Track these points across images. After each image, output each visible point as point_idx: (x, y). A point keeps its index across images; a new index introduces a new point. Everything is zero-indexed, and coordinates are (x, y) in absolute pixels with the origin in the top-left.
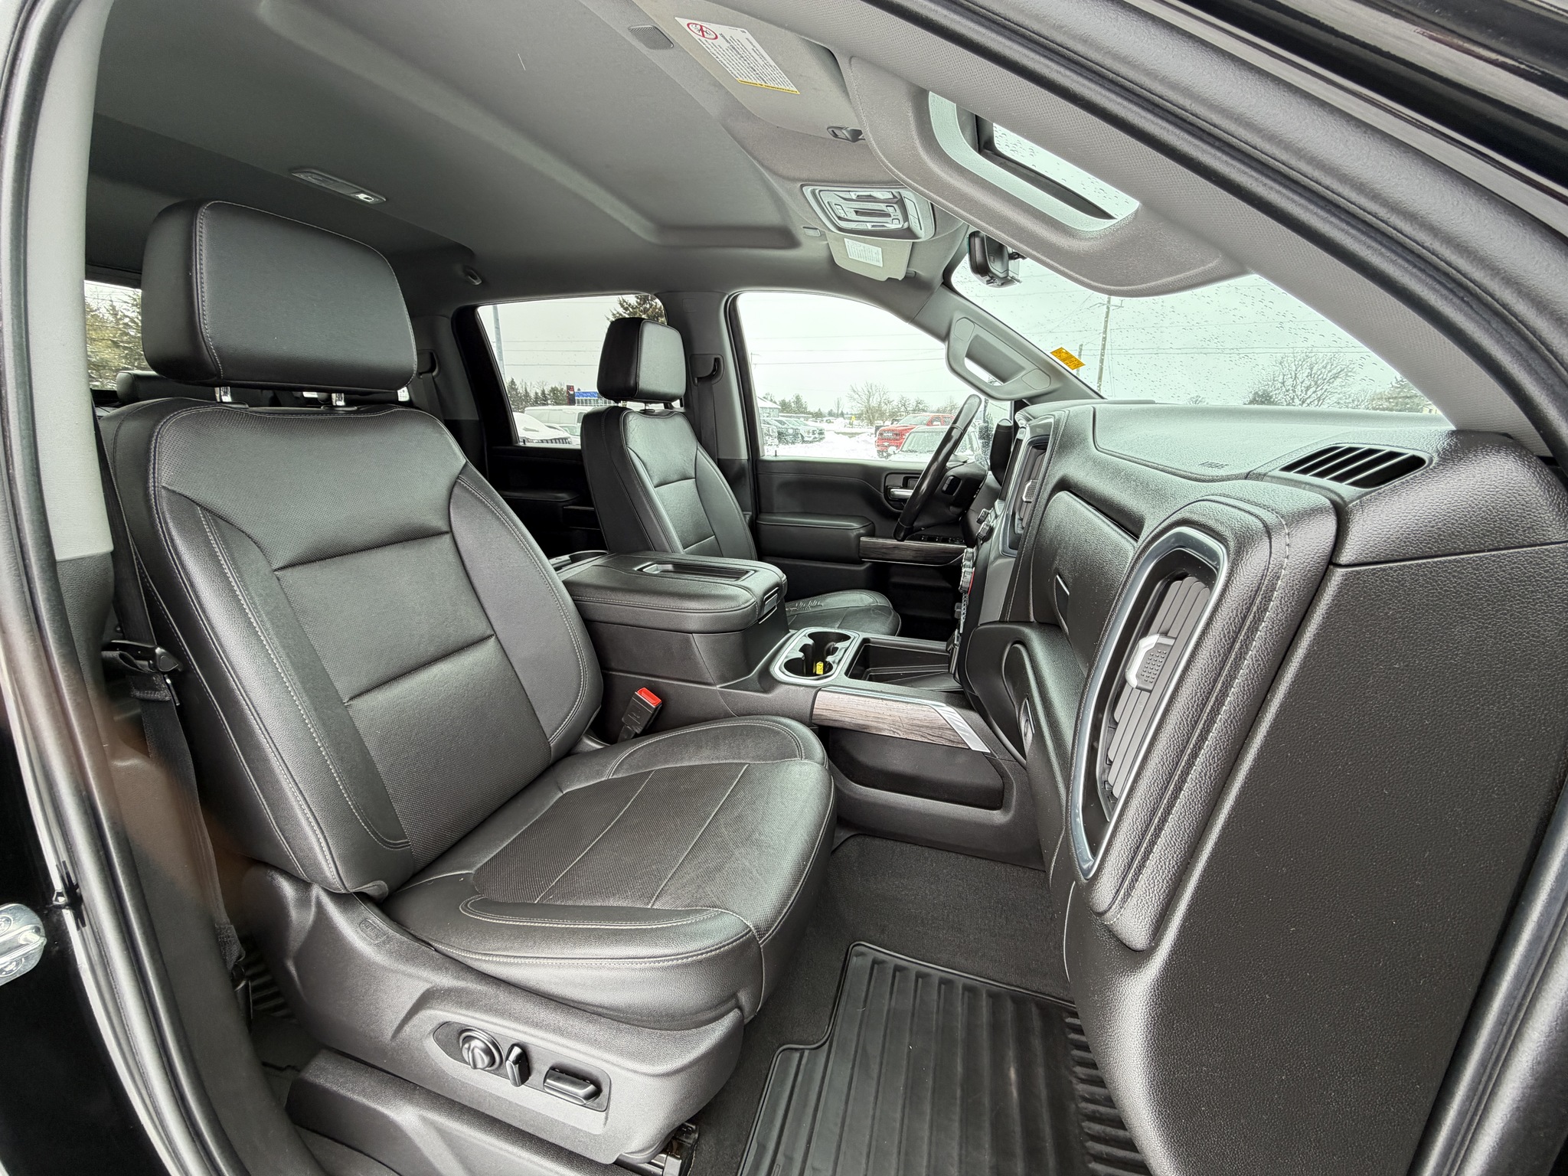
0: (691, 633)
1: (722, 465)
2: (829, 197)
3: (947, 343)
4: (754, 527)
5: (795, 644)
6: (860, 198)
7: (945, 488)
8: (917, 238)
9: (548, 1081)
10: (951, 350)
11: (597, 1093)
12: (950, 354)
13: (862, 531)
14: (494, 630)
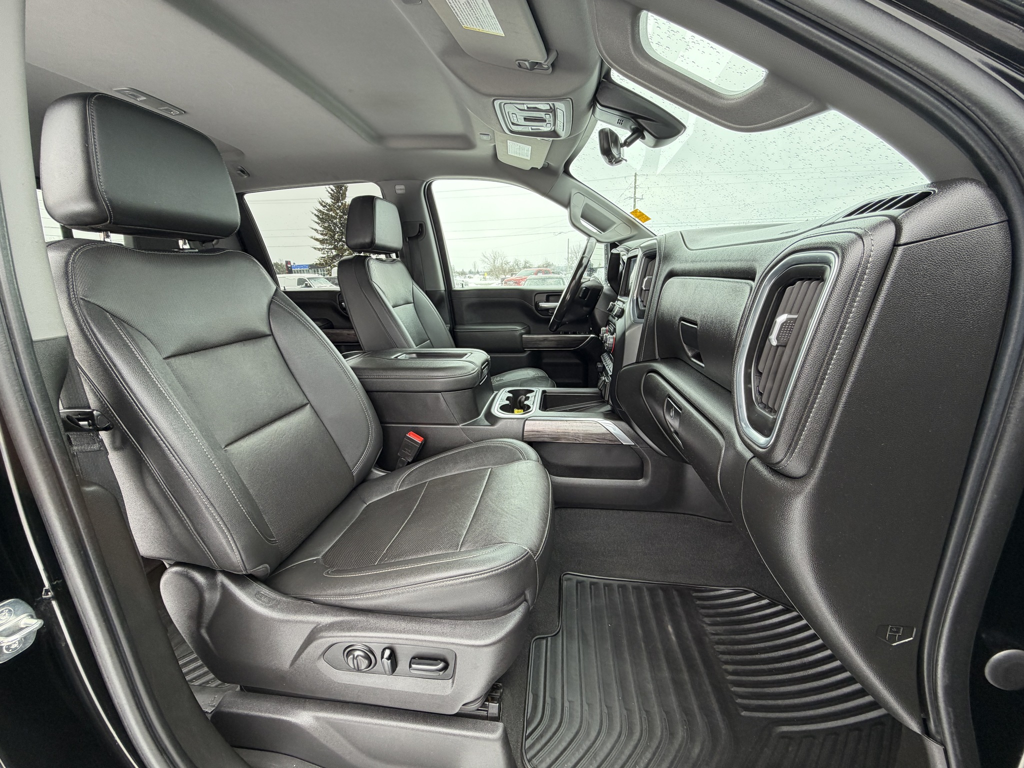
0: (441, 392)
1: (429, 294)
2: (509, 109)
3: (569, 209)
4: (453, 332)
5: (502, 397)
6: (529, 109)
7: (580, 296)
8: (558, 136)
9: (413, 666)
10: (572, 212)
11: (445, 668)
12: (572, 216)
13: (523, 331)
14: (308, 400)
